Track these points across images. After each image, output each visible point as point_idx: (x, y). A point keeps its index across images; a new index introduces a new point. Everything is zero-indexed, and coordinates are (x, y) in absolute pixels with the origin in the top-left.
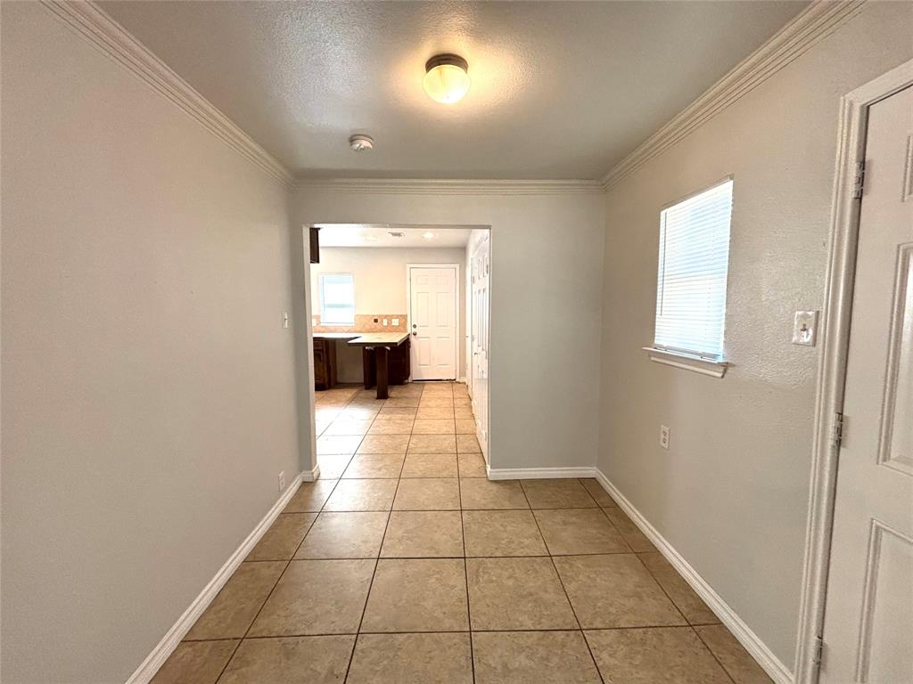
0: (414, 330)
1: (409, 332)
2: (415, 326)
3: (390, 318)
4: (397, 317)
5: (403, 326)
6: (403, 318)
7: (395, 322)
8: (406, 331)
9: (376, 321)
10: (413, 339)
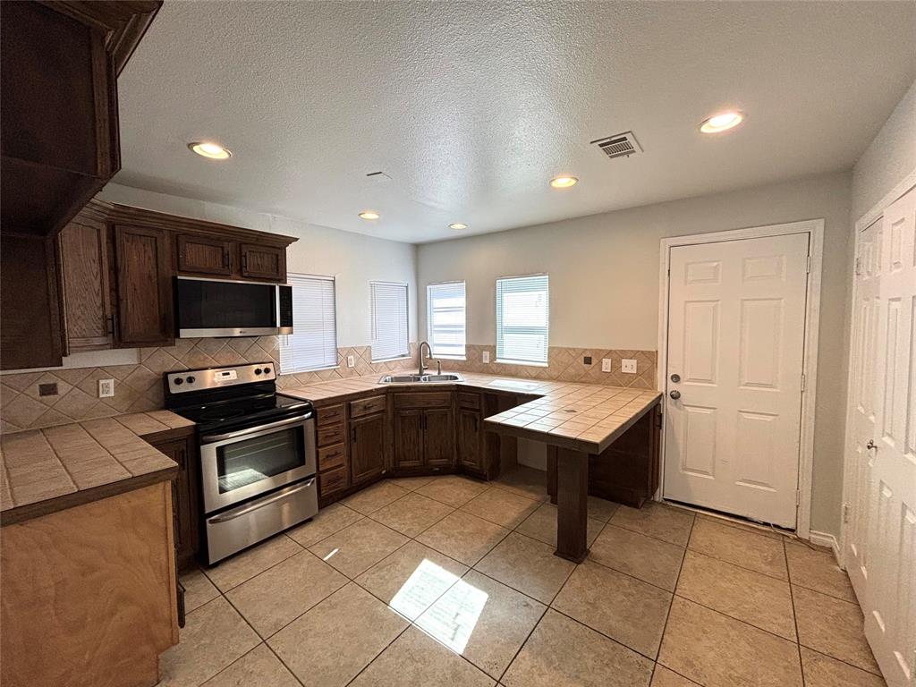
0: (673, 386)
1: (661, 389)
2: (676, 378)
3: (617, 356)
4: (633, 355)
5: (646, 375)
6: (648, 359)
7: (629, 366)
8: (653, 387)
9: (588, 361)
10: (668, 407)
